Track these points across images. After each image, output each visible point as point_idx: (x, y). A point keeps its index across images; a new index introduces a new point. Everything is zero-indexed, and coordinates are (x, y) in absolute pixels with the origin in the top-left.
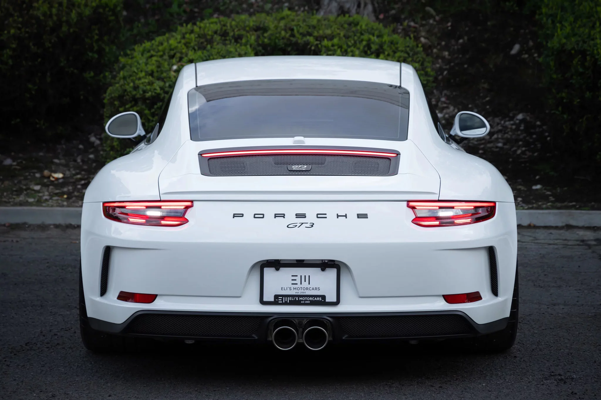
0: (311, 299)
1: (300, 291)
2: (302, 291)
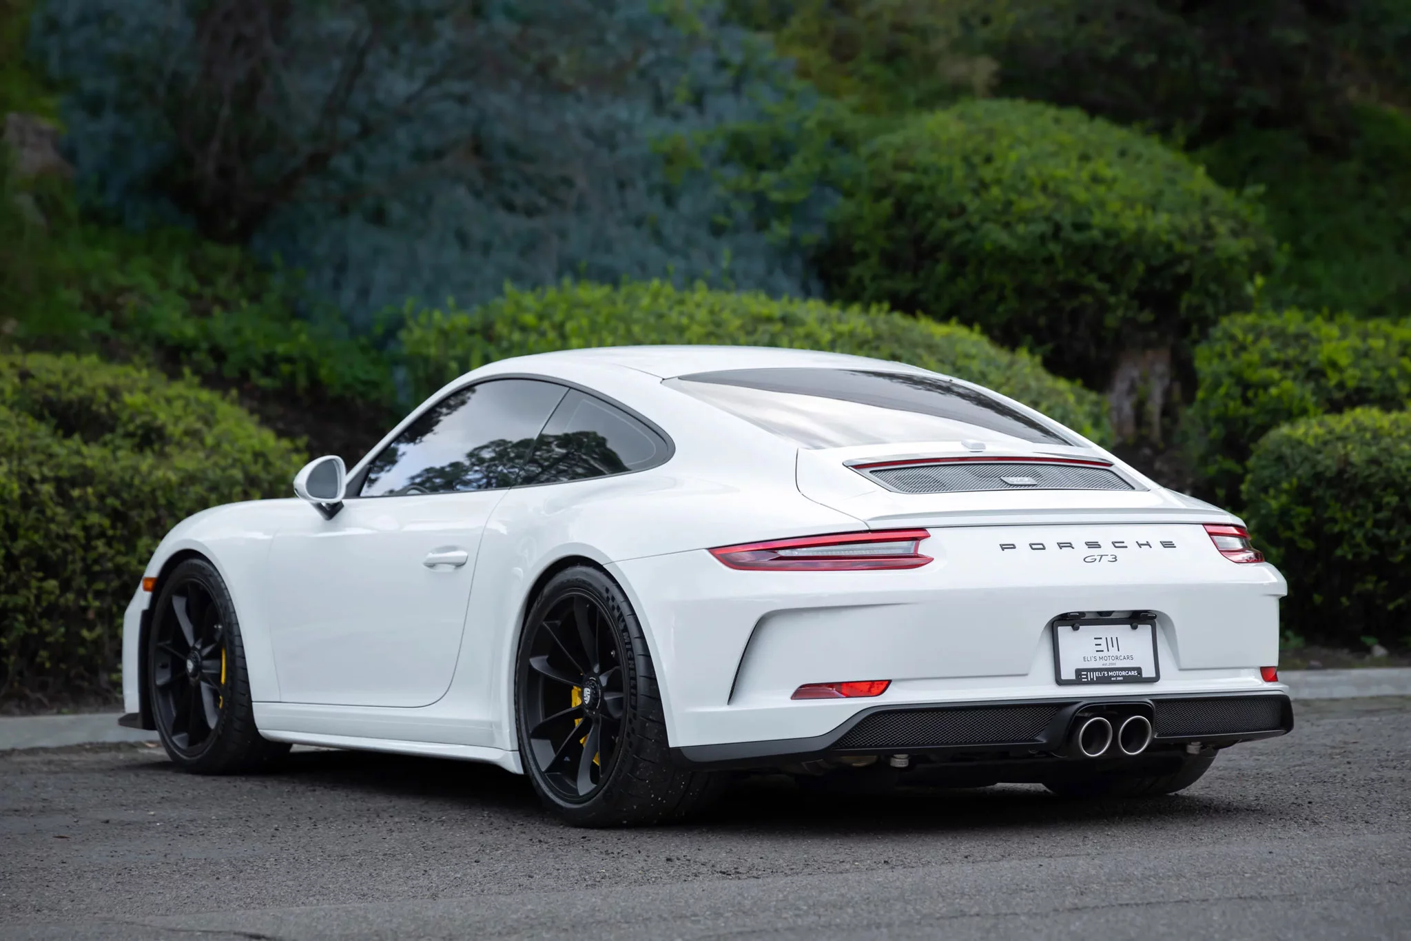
0: (1124, 673)
1: (1108, 662)
2: (1111, 661)
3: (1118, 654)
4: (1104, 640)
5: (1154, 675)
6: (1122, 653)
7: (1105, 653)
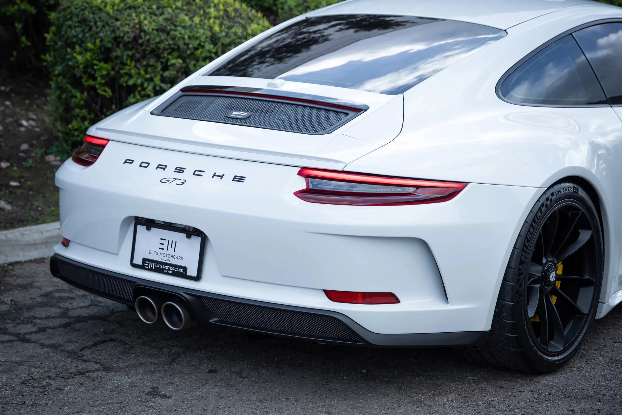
0: (173, 269)
1: (165, 258)
3: (173, 254)
4: (167, 241)
5: (195, 275)
6: (177, 254)
7: (165, 251)
